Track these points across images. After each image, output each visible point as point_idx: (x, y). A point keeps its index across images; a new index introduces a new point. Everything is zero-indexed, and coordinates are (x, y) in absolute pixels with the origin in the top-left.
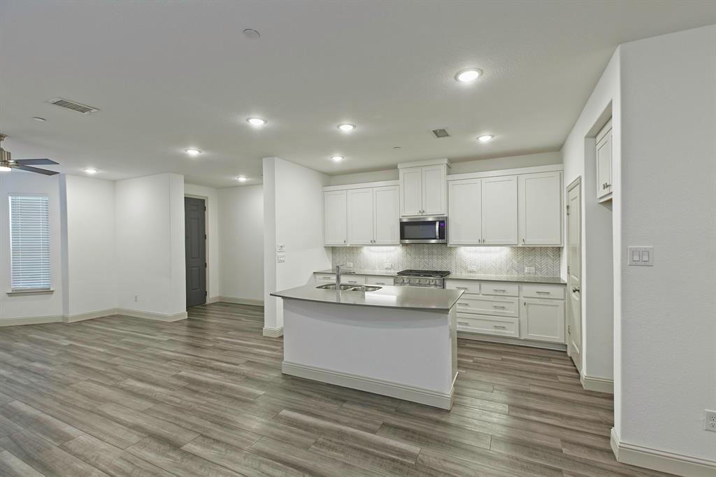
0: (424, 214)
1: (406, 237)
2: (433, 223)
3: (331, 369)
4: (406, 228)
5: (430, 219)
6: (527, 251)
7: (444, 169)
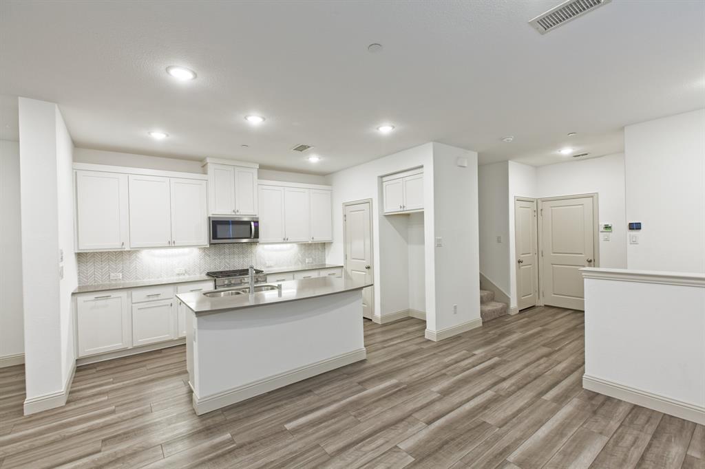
0: (237, 213)
1: (219, 237)
2: (248, 223)
3: (270, 375)
4: (219, 228)
5: (246, 219)
6: (309, 247)
7: (255, 172)
